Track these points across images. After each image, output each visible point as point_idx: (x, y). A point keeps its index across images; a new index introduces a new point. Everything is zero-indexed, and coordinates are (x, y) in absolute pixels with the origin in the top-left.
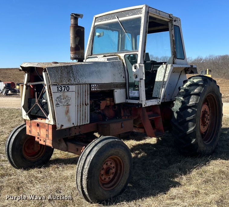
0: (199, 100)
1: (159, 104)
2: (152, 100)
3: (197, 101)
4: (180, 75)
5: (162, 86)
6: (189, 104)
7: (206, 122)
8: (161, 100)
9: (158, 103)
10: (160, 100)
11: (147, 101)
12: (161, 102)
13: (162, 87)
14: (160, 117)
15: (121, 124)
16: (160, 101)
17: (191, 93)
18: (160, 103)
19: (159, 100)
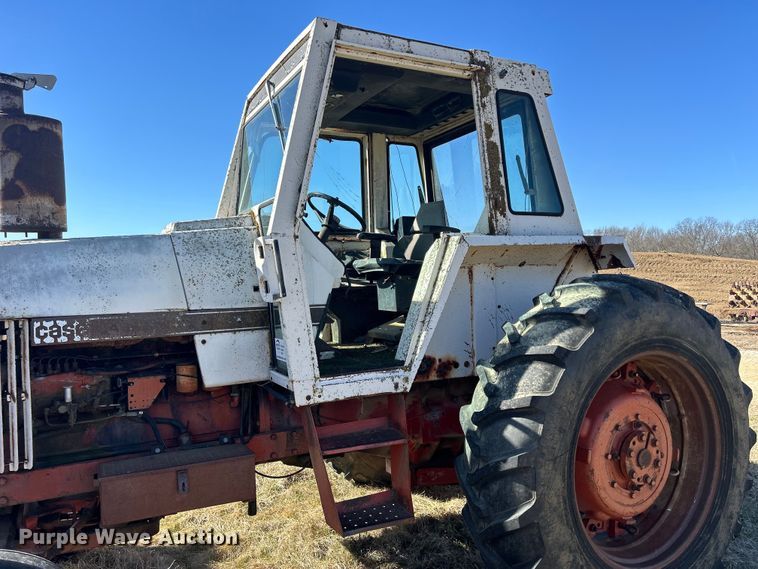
0: (555, 385)
1: (400, 390)
2: (356, 377)
3: (545, 388)
4: (563, 272)
5: (421, 318)
6: (516, 397)
7: (632, 472)
8: (412, 374)
9: (396, 386)
10: (407, 374)
11: (326, 381)
12: (411, 381)
13: (419, 324)
14: (404, 444)
15: (174, 474)
16: (406, 379)
17: (528, 353)
18: (409, 387)
19: (401, 372)
